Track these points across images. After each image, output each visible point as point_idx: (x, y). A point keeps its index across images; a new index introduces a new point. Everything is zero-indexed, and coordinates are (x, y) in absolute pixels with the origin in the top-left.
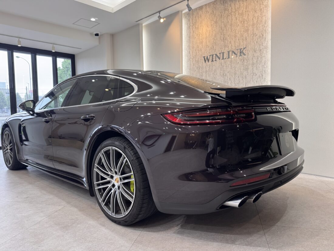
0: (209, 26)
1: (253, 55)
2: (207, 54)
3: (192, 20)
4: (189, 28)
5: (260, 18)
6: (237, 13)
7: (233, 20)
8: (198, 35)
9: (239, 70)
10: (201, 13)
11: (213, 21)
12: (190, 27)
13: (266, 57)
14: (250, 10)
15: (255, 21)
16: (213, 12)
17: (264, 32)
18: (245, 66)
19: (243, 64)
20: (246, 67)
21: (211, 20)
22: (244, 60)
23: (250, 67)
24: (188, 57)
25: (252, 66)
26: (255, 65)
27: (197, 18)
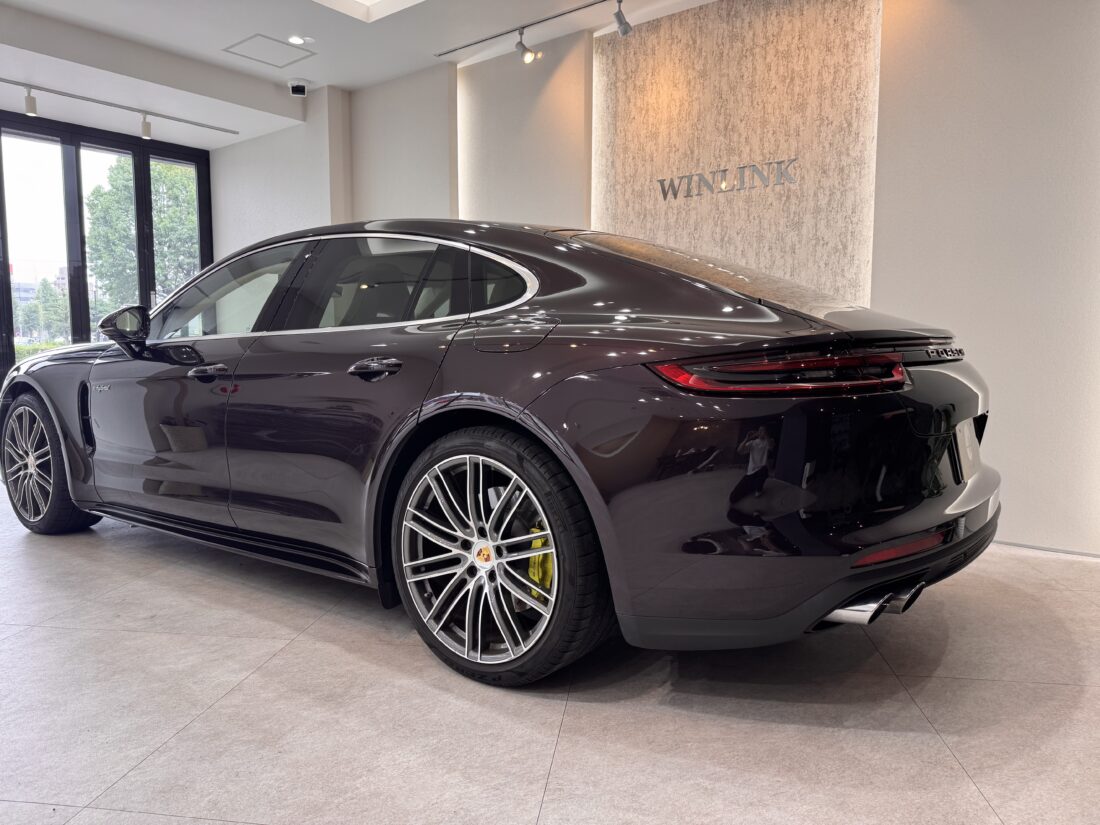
0: (680, 86)
1: (819, 182)
2: (672, 172)
3: (625, 61)
4: (612, 87)
5: (843, 71)
6: (772, 52)
7: (759, 73)
8: (644, 112)
9: (773, 228)
10: (655, 41)
11: (694, 69)
12: (615, 83)
13: (858, 191)
14: (813, 45)
15: (828, 80)
16: (695, 42)
17: (854, 114)
18: (792, 216)
19: (785, 208)
20: (796, 219)
21: (687, 68)
22: (788, 197)
23: (808, 219)
24: (608, 178)
25: (814, 218)
26: (823, 215)
27: (641, 58)
